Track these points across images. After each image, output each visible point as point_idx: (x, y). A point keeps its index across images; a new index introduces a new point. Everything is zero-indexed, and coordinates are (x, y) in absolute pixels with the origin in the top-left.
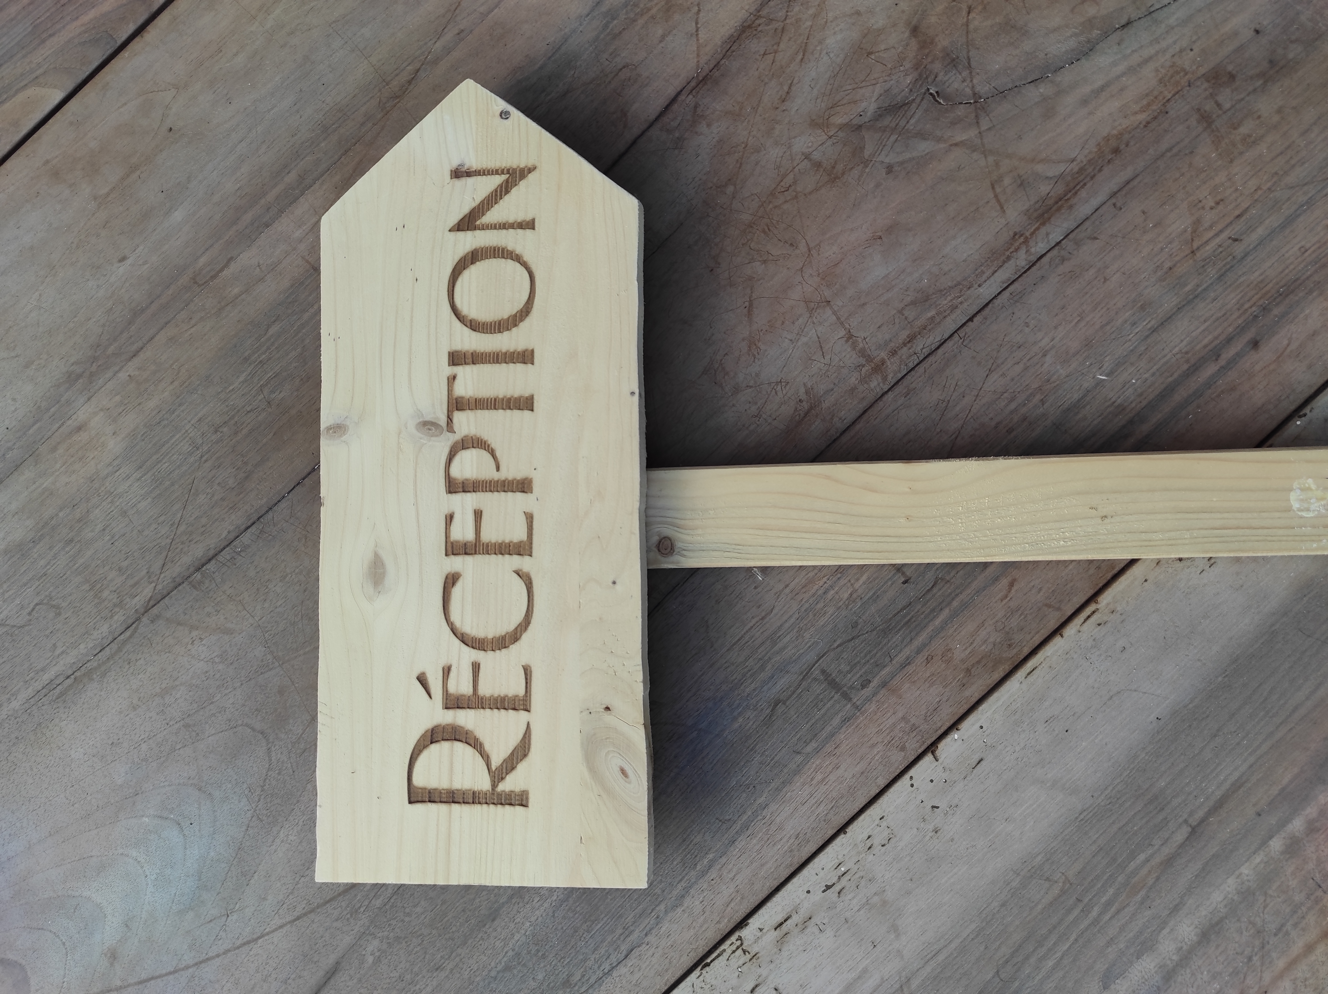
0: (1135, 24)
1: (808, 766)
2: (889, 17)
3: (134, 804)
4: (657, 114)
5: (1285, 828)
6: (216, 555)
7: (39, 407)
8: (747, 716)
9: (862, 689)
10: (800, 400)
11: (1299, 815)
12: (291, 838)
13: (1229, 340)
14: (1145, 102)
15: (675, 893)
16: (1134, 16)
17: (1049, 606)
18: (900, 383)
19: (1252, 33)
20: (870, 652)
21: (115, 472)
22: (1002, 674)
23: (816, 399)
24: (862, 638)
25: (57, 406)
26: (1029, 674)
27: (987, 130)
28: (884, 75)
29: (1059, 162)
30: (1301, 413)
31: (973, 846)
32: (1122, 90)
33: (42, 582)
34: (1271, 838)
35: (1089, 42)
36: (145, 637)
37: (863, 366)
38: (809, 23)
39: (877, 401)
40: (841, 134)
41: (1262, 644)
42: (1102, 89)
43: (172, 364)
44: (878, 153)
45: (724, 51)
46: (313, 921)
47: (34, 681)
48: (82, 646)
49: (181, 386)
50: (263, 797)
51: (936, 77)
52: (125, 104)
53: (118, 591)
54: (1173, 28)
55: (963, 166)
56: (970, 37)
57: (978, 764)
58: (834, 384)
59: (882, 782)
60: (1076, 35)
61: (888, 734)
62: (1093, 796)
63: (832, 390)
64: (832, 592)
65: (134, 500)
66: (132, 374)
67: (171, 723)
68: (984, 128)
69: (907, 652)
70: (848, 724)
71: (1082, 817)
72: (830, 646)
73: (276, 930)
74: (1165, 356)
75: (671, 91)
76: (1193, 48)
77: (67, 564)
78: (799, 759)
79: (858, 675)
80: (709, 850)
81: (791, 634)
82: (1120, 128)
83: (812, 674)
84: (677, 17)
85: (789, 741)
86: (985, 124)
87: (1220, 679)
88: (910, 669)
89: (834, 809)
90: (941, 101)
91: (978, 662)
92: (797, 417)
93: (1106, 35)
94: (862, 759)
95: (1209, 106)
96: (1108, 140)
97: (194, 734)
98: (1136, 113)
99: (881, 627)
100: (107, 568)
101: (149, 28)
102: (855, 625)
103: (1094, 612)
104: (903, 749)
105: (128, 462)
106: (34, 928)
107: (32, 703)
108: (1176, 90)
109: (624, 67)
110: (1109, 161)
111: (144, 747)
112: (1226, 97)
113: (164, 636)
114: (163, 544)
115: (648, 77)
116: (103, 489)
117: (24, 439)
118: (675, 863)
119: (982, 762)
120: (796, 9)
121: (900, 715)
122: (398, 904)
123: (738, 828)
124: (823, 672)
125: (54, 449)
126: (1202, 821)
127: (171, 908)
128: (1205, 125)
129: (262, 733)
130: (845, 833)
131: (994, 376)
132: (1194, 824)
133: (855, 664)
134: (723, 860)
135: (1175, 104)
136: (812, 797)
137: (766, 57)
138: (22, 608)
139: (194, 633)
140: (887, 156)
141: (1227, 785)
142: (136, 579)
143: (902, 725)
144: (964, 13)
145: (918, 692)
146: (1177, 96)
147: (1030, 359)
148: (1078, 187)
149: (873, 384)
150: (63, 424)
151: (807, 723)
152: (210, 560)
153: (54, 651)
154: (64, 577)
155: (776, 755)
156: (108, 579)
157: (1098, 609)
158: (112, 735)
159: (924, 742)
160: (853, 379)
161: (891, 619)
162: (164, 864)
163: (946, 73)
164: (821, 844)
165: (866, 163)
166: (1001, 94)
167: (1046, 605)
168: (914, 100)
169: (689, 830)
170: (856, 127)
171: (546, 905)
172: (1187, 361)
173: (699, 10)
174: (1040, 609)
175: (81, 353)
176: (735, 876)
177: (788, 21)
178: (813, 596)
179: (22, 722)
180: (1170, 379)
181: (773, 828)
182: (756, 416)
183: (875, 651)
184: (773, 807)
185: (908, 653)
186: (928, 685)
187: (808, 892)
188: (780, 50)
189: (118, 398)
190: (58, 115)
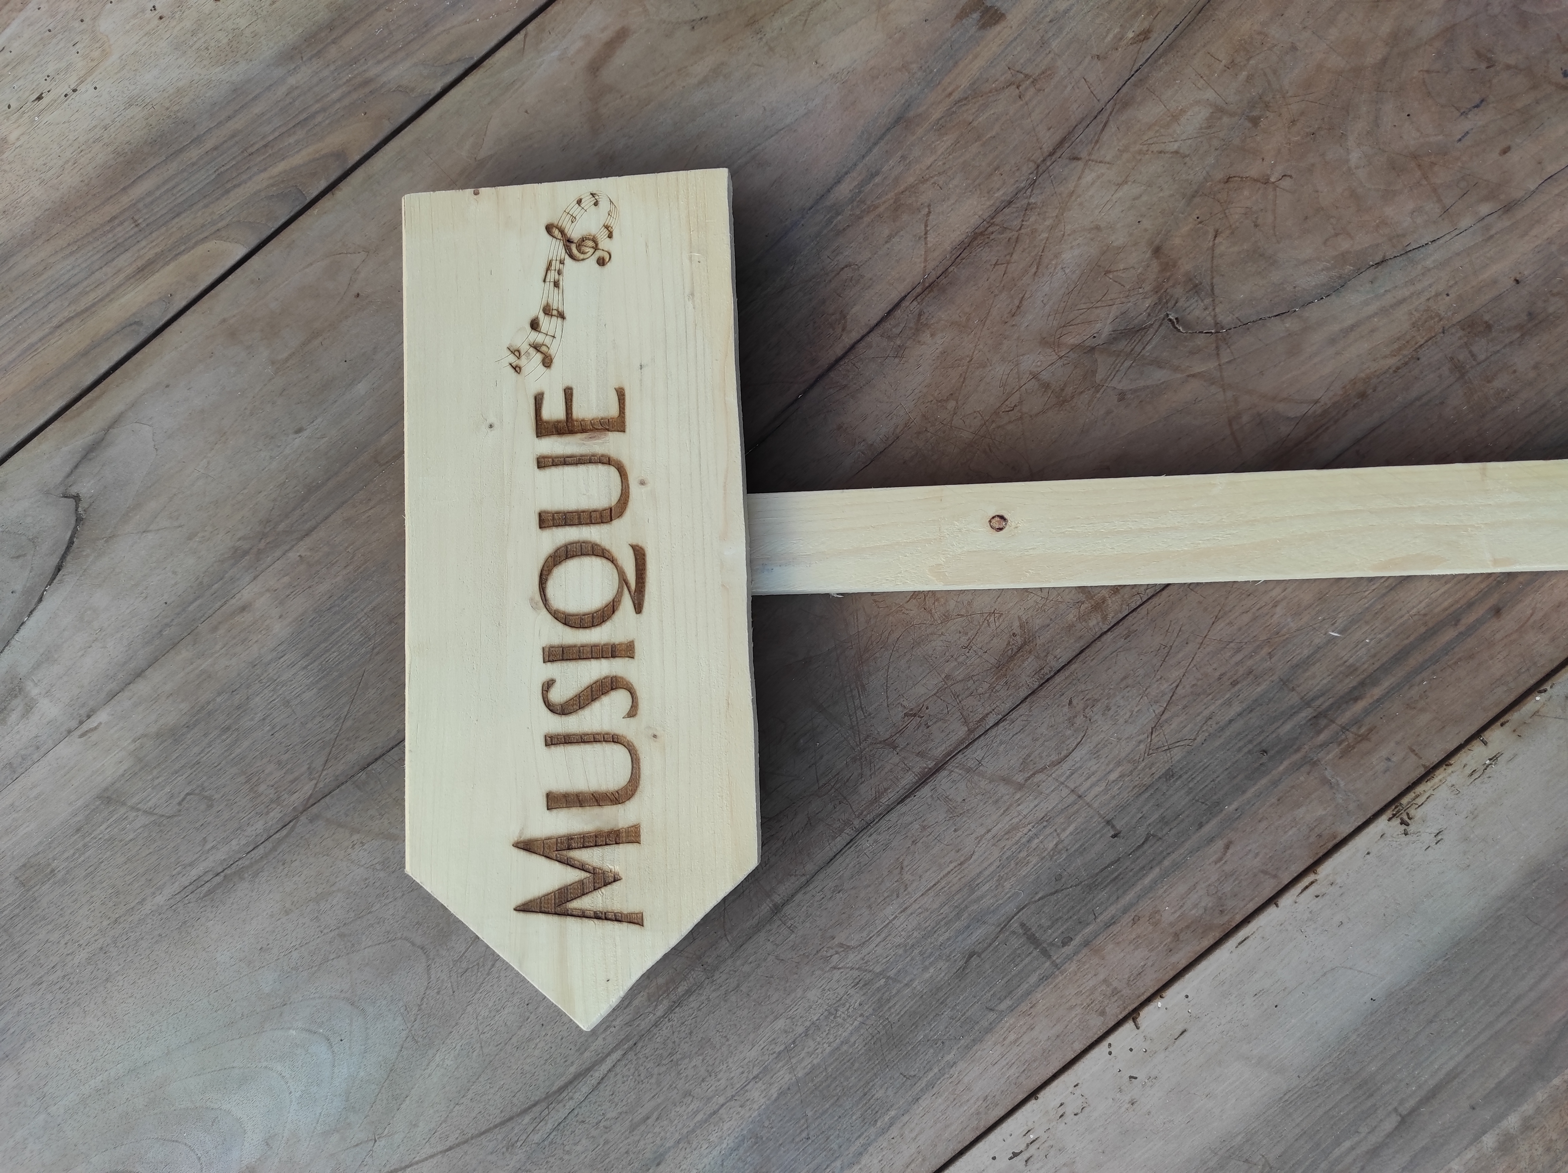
0: (1390, 262)
1: (1000, 1025)
2: (1131, 235)
3: (281, 1015)
4: (878, 319)
5: (1500, 1124)
6: (384, 754)
7: (201, 583)
8: (939, 967)
9: (1063, 946)
10: (1014, 634)
11: (1515, 1111)
12: (448, 1062)
13: (1470, 605)
14: (1396, 346)
15: (852, 1149)
16: (1389, 255)
17: (1265, 872)
18: (1121, 624)
19: (1512, 282)
20: (1073, 907)
21: (280, 659)
22: (1212, 942)
23: (1031, 634)
24: (1065, 892)
25: (220, 583)
26: (1240, 944)
27: (1227, 362)
28: (1121, 296)
29: (1302, 403)
30: (1542, 689)
31: (1170, 1121)
32: (1372, 331)
33: (195, 771)
34: (1484, 1133)
35: (1340, 277)
36: (302, 837)
37: (1083, 603)
38: (1045, 235)
39: (1095, 640)
40: (1072, 355)
41: (1486, 928)
42: (1352, 328)
43: (347, 547)
44: (1110, 379)
45: (954, 257)
46: (466, 1153)
47: (181, 875)
48: (234, 842)
49: (355, 571)
50: (419, 1017)
51: (1176, 303)
52: (311, 264)
53: (275, 786)
54: (1429, 270)
55: (1200, 399)
56: (1215, 263)
57: (1181, 1034)
58: (1051, 620)
59: (1079, 1047)
60: (1327, 269)
61: (1087, 997)
62: (1299, 1077)
63: (1048, 625)
64: (1036, 841)
65: (298, 690)
66: (303, 555)
67: (325, 931)
68: (1224, 360)
69: (1112, 910)
70: (1046, 982)
71: (1287, 1097)
72: (1032, 898)
73: (426, 1159)
74: (1401, 617)
75: (895, 296)
76: (1449, 293)
77: (223, 753)
78: (992, 1016)
79: (1060, 932)
80: (891, 1106)
81: (991, 882)
82: (1368, 371)
83: (1010, 926)
84: (905, 217)
85: (982, 996)
86: (1225, 357)
87: (1440, 962)
88: (1115, 929)
89: (1026, 1072)
90: (1181, 328)
91: (1188, 927)
92: (1010, 651)
93: (1359, 272)
94: (1058, 1021)
95: (1462, 356)
96: (1355, 383)
97: (349, 944)
98: (1386, 357)
99: (1086, 882)
100: (265, 760)
101: (342, 185)
102: (1058, 878)
103: (1312, 883)
104: (1103, 1013)
105: (294, 649)
106: (168, 1140)
107: (178, 900)
108: (1429, 336)
109: (846, 266)
110: (1354, 406)
111: (295, 955)
112: (1481, 348)
113: (324, 837)
114: (327, 738)
115: (871, 279)
116: (265, 675)
117: (183, 616)
118: (854, 1118)
119: (1185, 1033)
120: (1032, 219)
121: (1101, 977)
122: (558, 1140)
123: (923, 1085)
124: (1023, 925)
125: (215, 629)
126: (1413, 1111)
127: (315, 1128)
128: (1458, 375)
129: (422, 949)
130: (1036, 1098)
131: (1221, 624)
132: (1405, 1113)
133: (1057, 920)
134: (906, 1118)
135: (1427, 351)
136: (1004, 1058)
137: (997, 267)
138: (172, 797)
139: (356, 837)
140: (1120, 382)
141: (1441, 1074)
142: (296, 774)
143: (1104, 987)
144: (1210, 236)
145: (1122, 954)
146: (1430, 343)
147: (1259, 609)
148: (1320, 431)
149: (1092, 623)
150: (225, 603)
151: (1003, 978)
152: (376, 760)
153: (204, 845)
154: (219, 767)
155: (968, 1010)
156: (266, 772)
157: (1316, 880)
158: (261, 940)
159: (1125, 1008)
160: (1071, 616)
161: (1097, 874)
162: (310, 1081)
163: (1187, 300)
164: (1010, 1108)
165: (1097, 388)
166: (1245, 325)
167: (1263, 872)
168: (1152, 325)
169: (871, 1084)
170: (1089, 349)
171: (715, 1153)
172: (1425, 624)
173: (930, 212)
174: (1255, 876)
175: (249, 528)
176: (917, 1135)
177: (1022, 231)
178: (1016, 843)
179: (167, 919)
180: (1407, 642)
181: (961, 1087)
182: (967, 647)
183: (1078, 908)
184: (961, 1065)
185: (1113, 912)
186: (1133, 948)
187: (994, 1158)
188: (1012, 261)
189: (286, 579)
190: (239, 271)
